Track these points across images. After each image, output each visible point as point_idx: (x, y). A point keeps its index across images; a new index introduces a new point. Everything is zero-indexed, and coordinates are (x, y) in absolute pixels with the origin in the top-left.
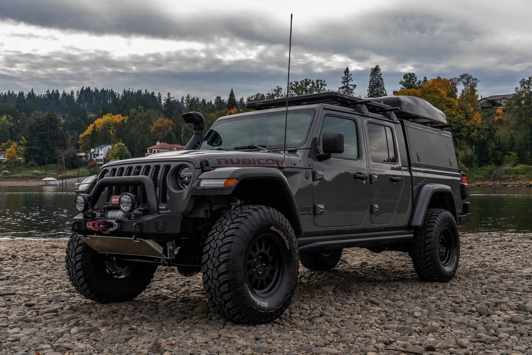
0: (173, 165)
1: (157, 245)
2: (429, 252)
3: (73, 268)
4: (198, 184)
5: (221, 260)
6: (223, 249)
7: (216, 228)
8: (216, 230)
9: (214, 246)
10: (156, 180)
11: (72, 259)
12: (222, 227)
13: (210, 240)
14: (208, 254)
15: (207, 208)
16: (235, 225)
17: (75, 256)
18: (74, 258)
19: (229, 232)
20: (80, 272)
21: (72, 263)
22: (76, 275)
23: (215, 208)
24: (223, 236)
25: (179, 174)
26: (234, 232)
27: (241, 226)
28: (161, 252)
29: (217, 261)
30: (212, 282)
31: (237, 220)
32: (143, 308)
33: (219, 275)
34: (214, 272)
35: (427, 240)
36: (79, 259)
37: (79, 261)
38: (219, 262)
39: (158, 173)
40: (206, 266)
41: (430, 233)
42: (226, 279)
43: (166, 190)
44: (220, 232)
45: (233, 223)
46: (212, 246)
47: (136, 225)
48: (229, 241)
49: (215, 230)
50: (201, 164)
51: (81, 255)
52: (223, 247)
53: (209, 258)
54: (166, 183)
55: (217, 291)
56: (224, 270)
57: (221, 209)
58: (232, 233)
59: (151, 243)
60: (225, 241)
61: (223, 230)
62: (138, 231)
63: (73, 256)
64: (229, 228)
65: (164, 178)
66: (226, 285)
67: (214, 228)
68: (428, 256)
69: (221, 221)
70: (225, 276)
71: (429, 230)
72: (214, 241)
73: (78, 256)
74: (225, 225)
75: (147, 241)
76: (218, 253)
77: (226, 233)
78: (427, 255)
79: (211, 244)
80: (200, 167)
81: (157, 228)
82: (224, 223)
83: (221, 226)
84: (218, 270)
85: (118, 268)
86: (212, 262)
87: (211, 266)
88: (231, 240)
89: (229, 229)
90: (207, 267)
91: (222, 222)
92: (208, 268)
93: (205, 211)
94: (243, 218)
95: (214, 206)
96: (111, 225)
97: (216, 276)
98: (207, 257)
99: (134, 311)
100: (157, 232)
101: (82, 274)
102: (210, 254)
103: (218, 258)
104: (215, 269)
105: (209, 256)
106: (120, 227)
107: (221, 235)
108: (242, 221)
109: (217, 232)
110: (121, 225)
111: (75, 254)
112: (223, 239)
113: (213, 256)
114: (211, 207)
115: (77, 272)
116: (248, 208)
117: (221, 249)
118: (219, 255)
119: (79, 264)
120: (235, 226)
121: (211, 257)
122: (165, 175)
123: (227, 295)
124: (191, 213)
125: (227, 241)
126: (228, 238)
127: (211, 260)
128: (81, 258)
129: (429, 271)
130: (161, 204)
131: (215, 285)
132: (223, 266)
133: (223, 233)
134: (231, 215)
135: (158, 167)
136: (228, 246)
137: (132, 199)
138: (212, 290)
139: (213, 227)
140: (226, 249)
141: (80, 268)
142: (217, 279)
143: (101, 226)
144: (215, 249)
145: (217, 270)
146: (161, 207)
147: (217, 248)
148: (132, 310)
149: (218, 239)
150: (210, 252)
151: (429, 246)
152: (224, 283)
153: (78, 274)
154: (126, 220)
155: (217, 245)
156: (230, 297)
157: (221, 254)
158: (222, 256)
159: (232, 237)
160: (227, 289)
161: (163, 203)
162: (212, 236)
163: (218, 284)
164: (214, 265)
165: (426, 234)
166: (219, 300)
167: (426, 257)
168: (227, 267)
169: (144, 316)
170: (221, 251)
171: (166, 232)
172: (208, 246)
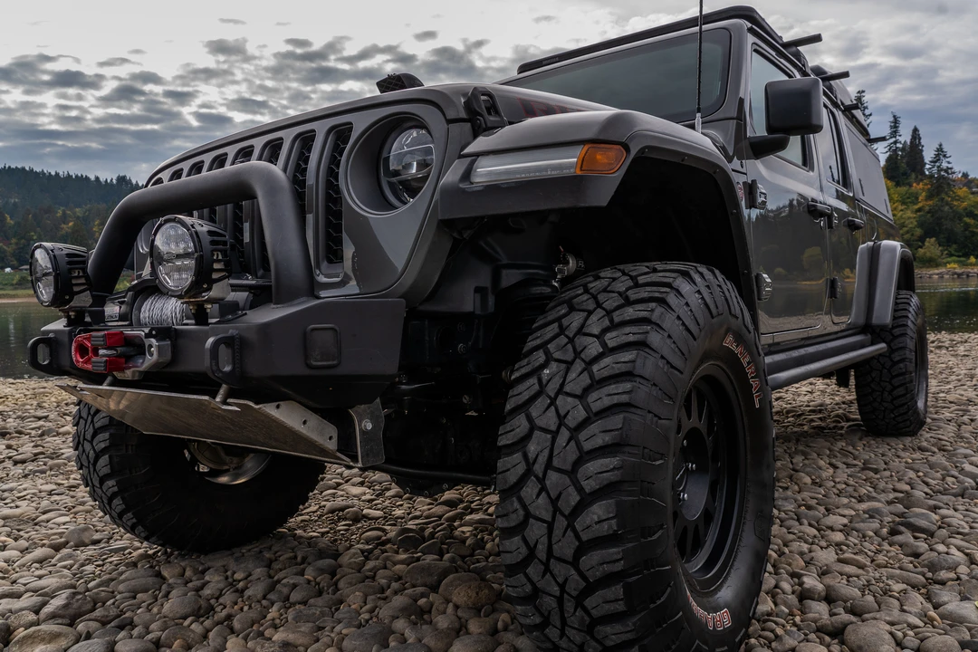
0: (360, 123)
1: (314, 420)
2: (901, 378)
3: (92, 470)
4: (467, 176)
5: (589, 486)
6: (595, 436)
7: (543, 346)
8: (547, 353)
9: (550, 420)
10: (302, 184)
11: (87, 446)
12: (571, 340)
13: (526, 396)
14: (525, 456)
15: (484, 279)
16: (629, 334)
17: (94, 436)
18: (91, 442)
19: (607, 361)
20: (111, 483)
21: (88, 457)
22: (101, 488)
23: (510, 278)
24: (585, 380)
25: (384, 155)
26: (633, 361)
27: (655, 339)
28: (332, 445)
29: (572, 490)
30: (547, 570)
31: (630, 312)
32: (294, 586)
33: (583, 548)
34: (557, 532)
35: (896, 354)
36: (103, 445)
37: (104, 451)
38: (580, 489)
39: (306, 160)
40: (516, 505)
41: (901, 339)
42: (619, 567)
43: (338, 215)
44: (569, 364)
45: (614, 326)
46: (540, 422)
47: (216, 345)
48: (616, 399)
49: (540, 357)
50: (468, 105)
51: (106, 435)
52: (594, 428)
53: (529, 472)
54: (338, 191)
55: (569, 606)
56: (605, 529)
57: (528, 282)
58: (624, 368)
59: (289, 416)
60: (599, 399)
61: (577, 354)
62: (228, 369)
63: (89, 437)
64: (604, 345)
65: (332, 173)
66: (617, 591)
67: (536, 348)
68: (899, 387)
69: (559, 319)
70: (614, 552)
71: (898, 333)
72: (542, 402)
73: (101, 437)
74: (580, 332)
75: (270, 409)
76: (572, 454)
77: (595, 368)
78: (896, 384)
79: (535, 411)
80: (463, 115)
81: (306, 357)
82: (575, 325)
83: (563, 340)
84: (578, 527)
85: (227, 459)
86: (543, 489)
87: (541, 506)
88: (624, 398)
89: (608, 351)
90: (524, 507)
91: (565, 322)
92: (528, 515)
93: (477, 290)
94: (653, 305)
95: (504, 272)
96: (138, 348)
97: (566, 547)
98: (521, 469)
99: (264, 597)
100: (307, 372)
101: (116, 489)
102: (531, 456)
103: (572, 473)
104: (561, 523)
105: (530, 465)
106: (168, 356)
107: (572, 375)
108: (655, 317)
109: (554, 365)
110: (175, 348)
111: (91, 431)
112: (587, 390)
113: (549, 465)
114: (496, 278)
115: (102, 480)
116: (655, 270)
117: (582, 436)
118: (578, 463)
119: (104, 460)
120: (631, 338)
121: (538, 468)
122: (334, 161)
123: (618, 628)
124: (433, 296)
125: (607, 402)
126: (612, 388)
127: (542, 480)
128: (107, 443)
129: (896, 416)
130: (324, 264)
131: (562, 587)
132: (598, 510)
133: (579, 366)
134: (595, 297)
135: (306, 140)
136: (616, 421)
137: (196, 237)
138: (549, 603)
139: (530, 344)
140: (607, 438)
141: (106, 470)
142: (575, 563)
143: (101, 352)
144: (555, 434)
145: (571, 526)
146: (322, 279)
147: (564, 434)
148: (259, 596)
149: (560, 391)
150: (532, 448)
151: (902, 365)
152: (608, 580)
153: (104, 488)
154: (190, 326)
155: (561, 419)
156: (629, 636)
157: (584, 457)
158: (592, 467)
159: (628, 386)
160: (620, 607)
161: (330, 261)
162: (533, 381)
163: (575, 584)
164: (554, 502)
165: (892, 340)
166: (578, 638)
167: (895, 388)
168: (620, 514)
169: (291, 637)
170: (587, 446)
171: (344, 369)
172: (520, 424)
